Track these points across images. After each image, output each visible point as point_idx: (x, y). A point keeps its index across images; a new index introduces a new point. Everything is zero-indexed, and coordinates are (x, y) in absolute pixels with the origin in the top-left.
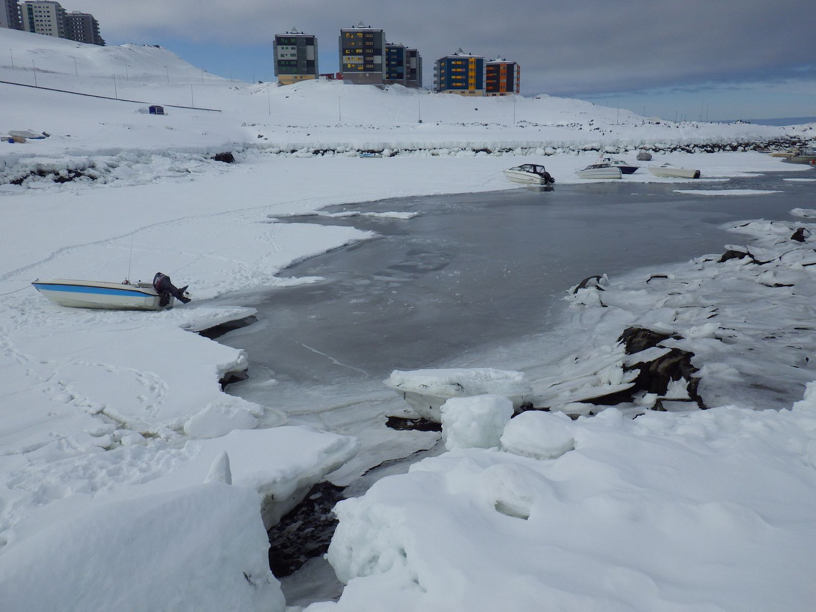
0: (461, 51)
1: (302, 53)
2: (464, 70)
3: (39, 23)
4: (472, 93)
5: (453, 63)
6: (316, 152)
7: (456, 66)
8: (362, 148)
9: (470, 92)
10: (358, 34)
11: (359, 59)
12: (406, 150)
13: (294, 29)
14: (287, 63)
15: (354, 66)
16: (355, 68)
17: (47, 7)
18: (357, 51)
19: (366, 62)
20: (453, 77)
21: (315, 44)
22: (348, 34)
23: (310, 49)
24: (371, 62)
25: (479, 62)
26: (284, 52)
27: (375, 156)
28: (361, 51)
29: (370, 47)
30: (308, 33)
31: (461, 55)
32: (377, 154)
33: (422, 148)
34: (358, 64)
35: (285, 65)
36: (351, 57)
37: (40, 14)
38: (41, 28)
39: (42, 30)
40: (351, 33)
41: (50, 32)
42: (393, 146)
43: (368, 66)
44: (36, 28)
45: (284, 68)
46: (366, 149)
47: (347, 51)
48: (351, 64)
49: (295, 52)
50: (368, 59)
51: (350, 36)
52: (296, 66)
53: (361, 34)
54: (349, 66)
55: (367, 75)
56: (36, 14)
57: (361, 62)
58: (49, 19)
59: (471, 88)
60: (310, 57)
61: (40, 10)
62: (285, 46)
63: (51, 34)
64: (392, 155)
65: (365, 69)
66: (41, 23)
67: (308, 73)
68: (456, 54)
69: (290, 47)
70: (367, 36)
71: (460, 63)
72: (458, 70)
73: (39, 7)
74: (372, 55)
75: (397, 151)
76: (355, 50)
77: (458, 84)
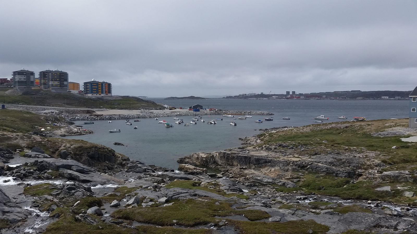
1: (28, 78)
2: (97, 87)
5: (93, 84)
9: (99, 95)
19: (60, 83)
20: (93, 89)
21: (34, 75)
23: (32, 77)
24: (63, 84)
25: (102, 83)
26: (21, 78)
28: (59, 80)
29: (63, 79)
34: (58, 84)
47: (53, 80)
48: (55, 84)
49: (25, 78)
52: (26, 83)
53: (59, 74)
62: (21, 76)
65: (61, 86)
67: (31, 86)
72: (95, 87)
74: (63, 81)
76: (56, 79)
77: (95, 92)
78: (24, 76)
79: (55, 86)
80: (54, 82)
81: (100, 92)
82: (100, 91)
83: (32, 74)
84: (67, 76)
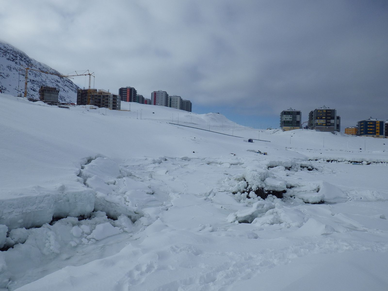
0: (371, 118)
1: (294, 118)
2: (374, 126)
3: (173, 104)
4: (378, 136)
5: (368, 123)
6: (328, 161)
7: (370, 125)
8: (351, 160)
9: (377, 136)
10: (324, 111)
11: (323, 121)
12: (374, 162)
13: (291, 108)
14: (288, 122)
15: (321, 124)
16: (322, 125)
17: (177, 98)
18: (323, 118)
19: (327, 122)
20: (368, 129)
21: (300, 114)
22: (319, 111)
23: (298, 116)
24: (330, 122)
25: (382, 123)
26: (287, 117)
27: (359, 164)
28: (325, 118)
29: (330, 116)
30: (297, 110)
31: (372, 120)
32: (360, 163)
33: (382, 162)
34: (324, 123)
35: (287, 123)
36: (320, 120)
37: (174, 101)
38: (173, 106)
39: (174, 107)
40: (320, 110)
41: (176, 107)
42: (368, 160)
43: (328, 124)
44: (172, 106)
45: (286, 124)
46: (354, 161)
47: (318, 118)
48: (320, 123)
49: (291, 117)
50: (328, 121)
51: (320, 111)
52: (291, 123)
53: (325, 111)
54: (319, 124)
55: (327, 128)
56: (173, 101)
57: (325, 122)
58: (177, 102)
59: (378, 134)
60: (298, 119)
61: (174, 99)
62: (287, 115)
63: (177, 108)
64: (368, 164)
65: (326, 125)
66: (174, 104)
67: (297, 126)
68: (369, 119)
69: (289, 115)
70: (328, 111)
71: (372, 123)
72: (371, 126)
73: (174, 98)
74: (330, 119)
75: (370, 162)
76: (322, 117)
77: (371, 132)
78: (290, 116)
79: (320, 125)
80: (319, 121)
81: (378, 133)
82: (378, 131)
83: (299, 113)
84: (335, 113)
